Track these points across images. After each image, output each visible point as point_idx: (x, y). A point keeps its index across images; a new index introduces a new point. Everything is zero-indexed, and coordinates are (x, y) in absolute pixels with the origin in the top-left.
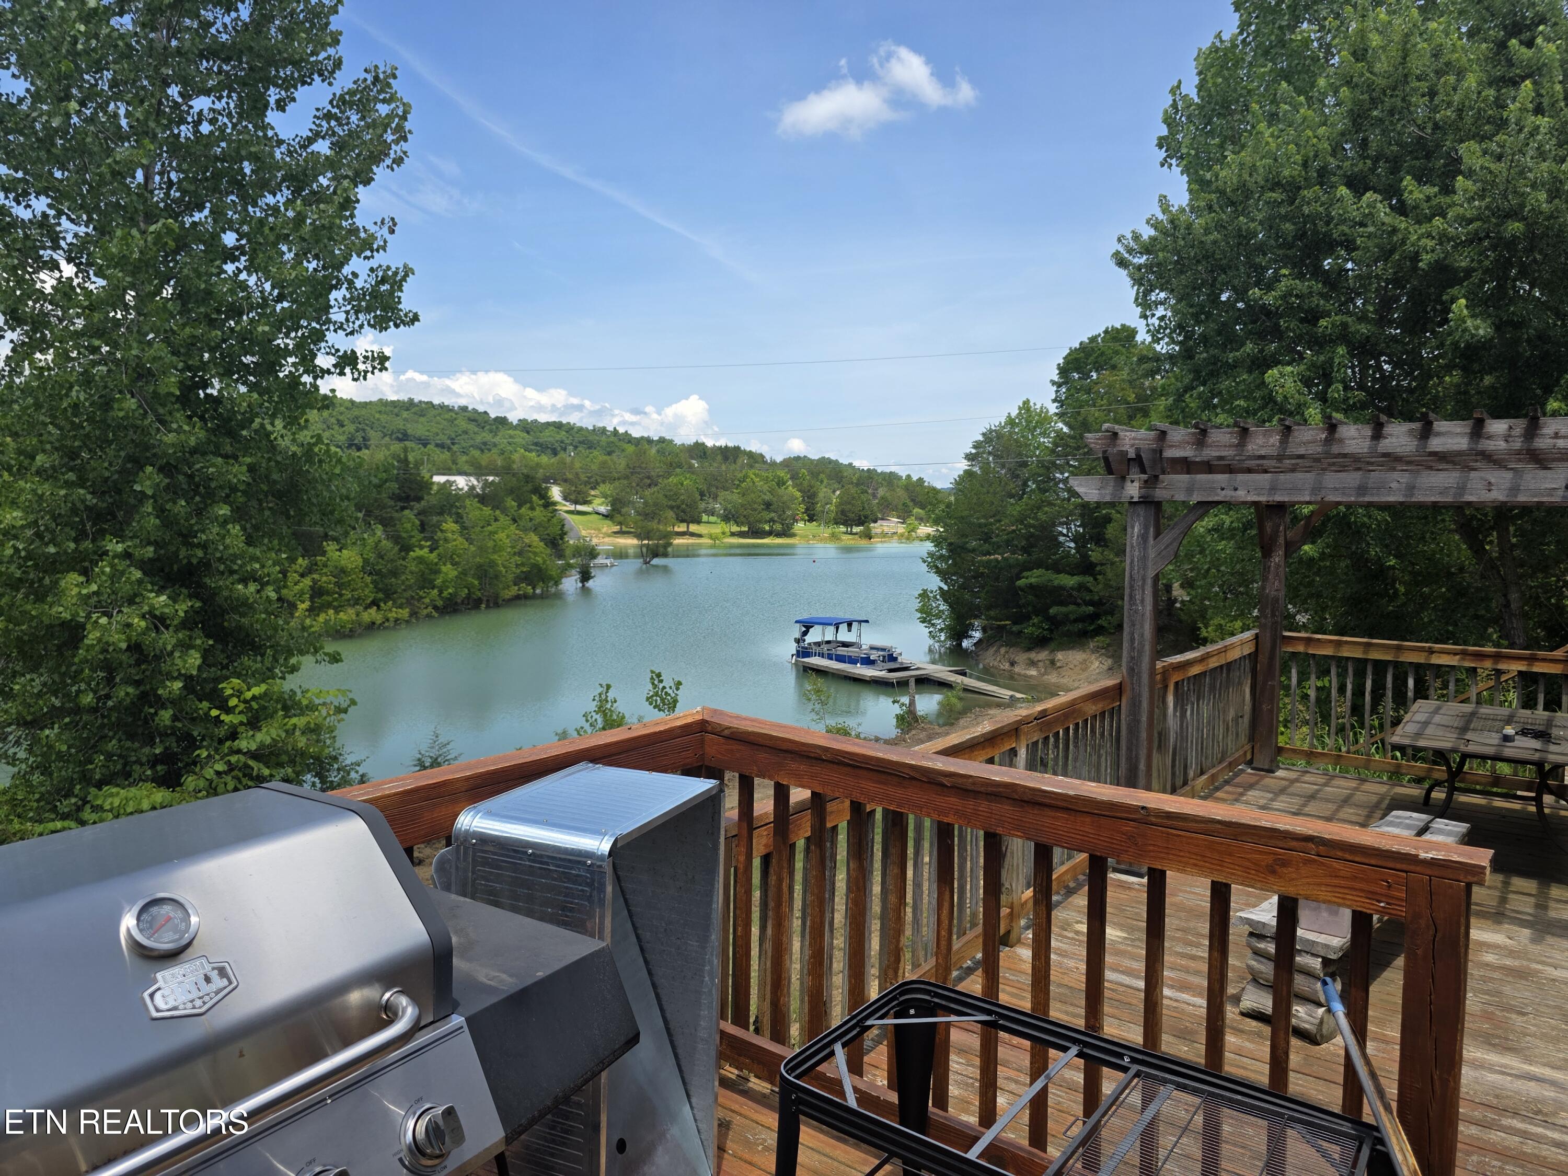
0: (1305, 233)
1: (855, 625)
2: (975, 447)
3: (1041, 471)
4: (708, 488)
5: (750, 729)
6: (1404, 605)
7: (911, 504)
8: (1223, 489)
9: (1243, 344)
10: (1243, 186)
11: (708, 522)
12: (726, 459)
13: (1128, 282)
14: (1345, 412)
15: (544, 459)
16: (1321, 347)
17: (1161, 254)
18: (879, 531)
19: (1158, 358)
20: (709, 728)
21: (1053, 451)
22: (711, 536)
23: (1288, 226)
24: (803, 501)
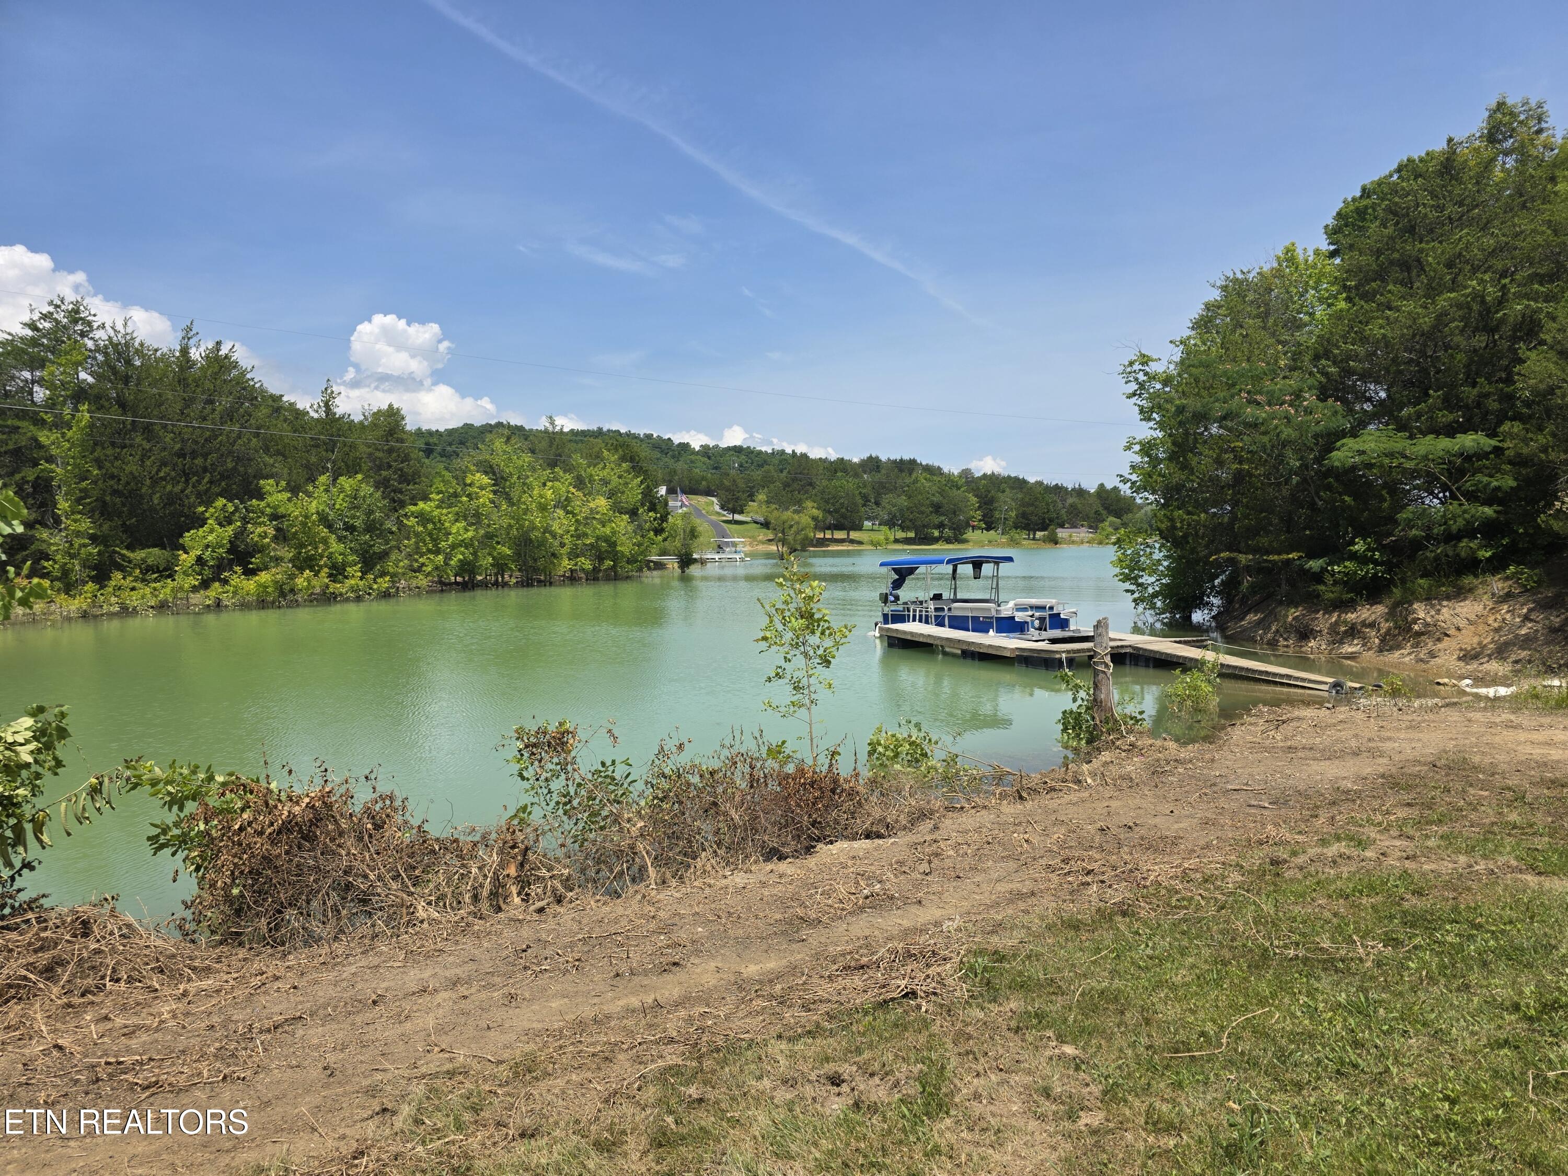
7: (1104, 512)
11: (870, 529)
18: (1066, 537)
22: (872, 543)
24: (979, 507)
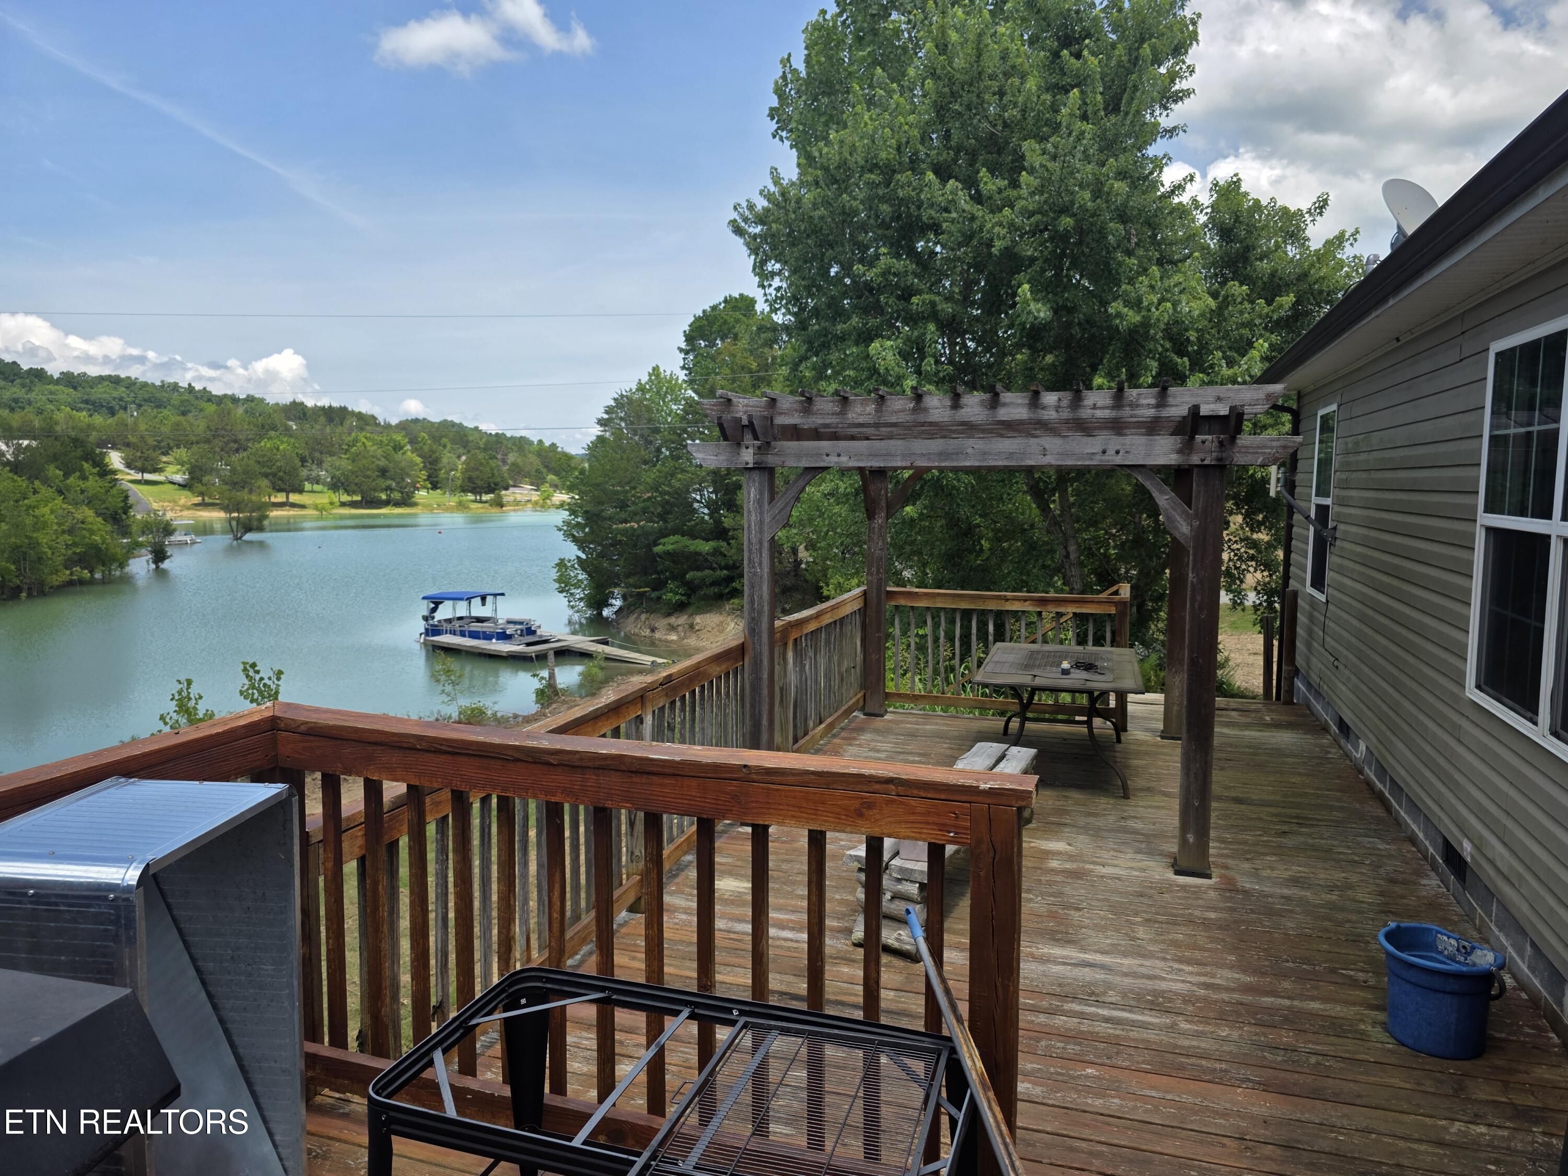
0: (900, 216)
1: (489, 599)
2: (606, 412)
3: (674, 437)
4: (310, 454)
5: (331, 723)
6: (987, 559)
7: (544, 470)
8: (828, 455)
9: (849, 318)
10: (843, 164)
11: (312, 492)
12: (330, 420)
13: (745, 251)
14: (937, 384)
15: (98, 419)
16: (916, 323)
17: (774, 226)
18: (511, 499)
19: (775, 328)
20: (282, 725)
21: (683, 418)
22: (316, 507)
23: (885, 208)
24: (425, 467)
